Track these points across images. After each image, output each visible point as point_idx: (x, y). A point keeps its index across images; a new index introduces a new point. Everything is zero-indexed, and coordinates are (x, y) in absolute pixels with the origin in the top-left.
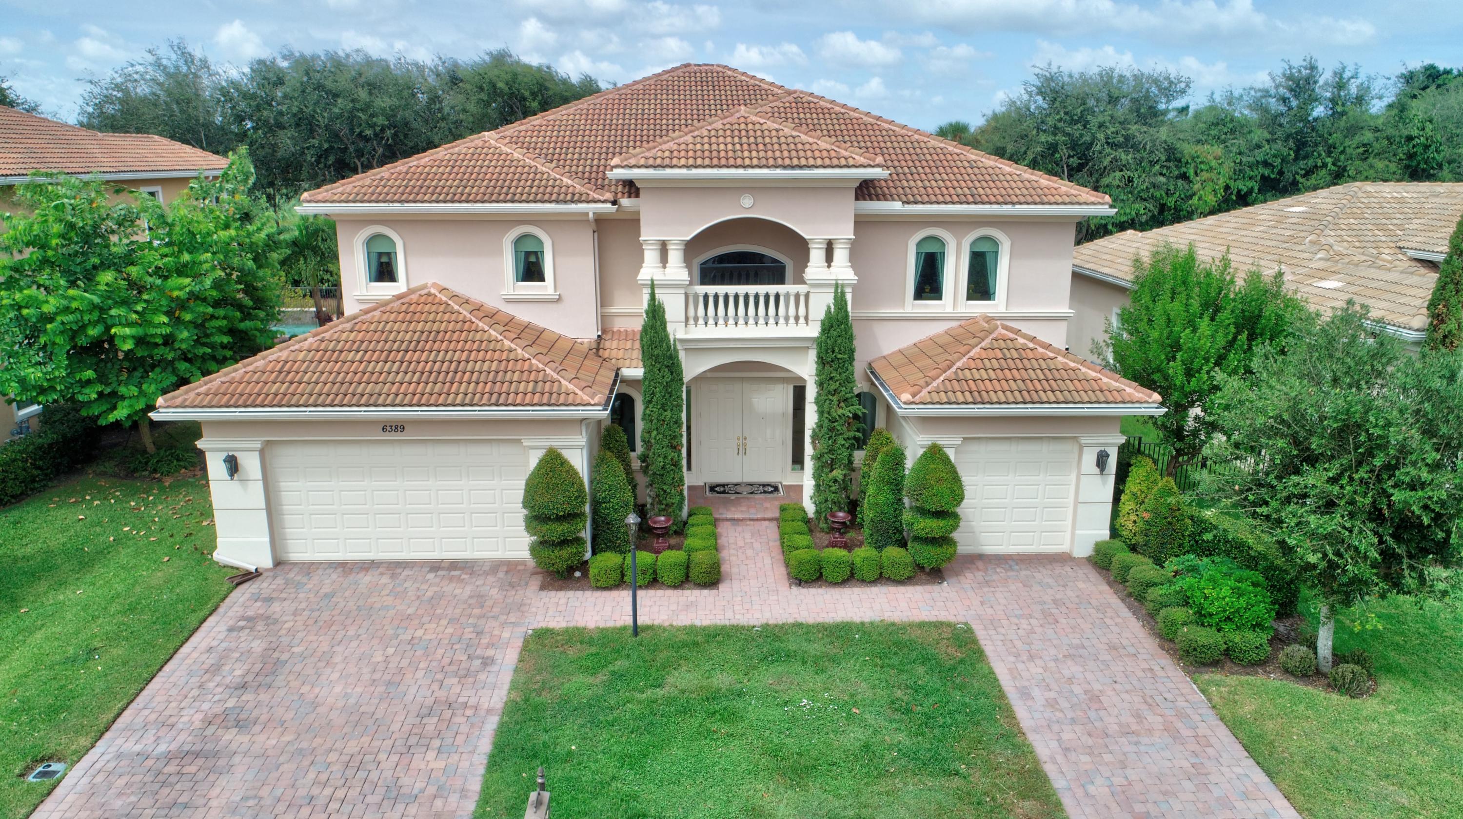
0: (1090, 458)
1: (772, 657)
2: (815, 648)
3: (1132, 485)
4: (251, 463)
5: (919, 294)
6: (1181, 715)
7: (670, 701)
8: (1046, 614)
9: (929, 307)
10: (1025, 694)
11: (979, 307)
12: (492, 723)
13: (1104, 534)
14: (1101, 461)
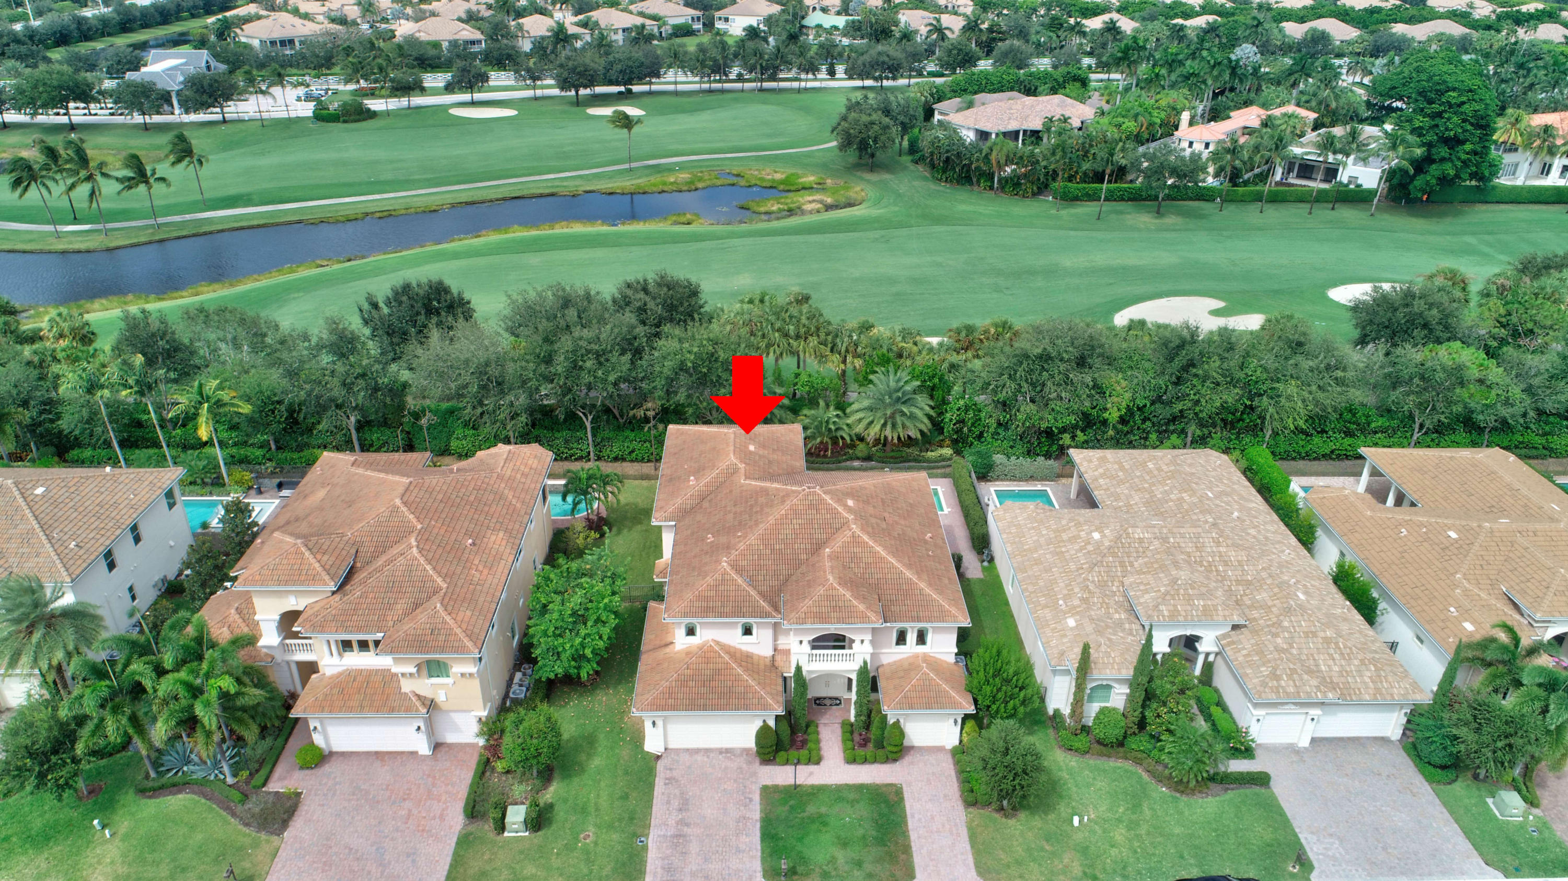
0: (952, 721)
1: (840, 799)
2: (852, 796)
3: (966, 729)
4: (660, 723)
5: (898, 643)
6: (956, 825)
7: (809, 818)
8: (928, 780)
9: (901, 648)
10: (913, 816)
11: (921, 649)
12: (758, 825)
13: (957, 743)
14: (956, 722)
